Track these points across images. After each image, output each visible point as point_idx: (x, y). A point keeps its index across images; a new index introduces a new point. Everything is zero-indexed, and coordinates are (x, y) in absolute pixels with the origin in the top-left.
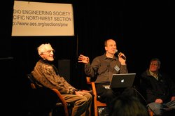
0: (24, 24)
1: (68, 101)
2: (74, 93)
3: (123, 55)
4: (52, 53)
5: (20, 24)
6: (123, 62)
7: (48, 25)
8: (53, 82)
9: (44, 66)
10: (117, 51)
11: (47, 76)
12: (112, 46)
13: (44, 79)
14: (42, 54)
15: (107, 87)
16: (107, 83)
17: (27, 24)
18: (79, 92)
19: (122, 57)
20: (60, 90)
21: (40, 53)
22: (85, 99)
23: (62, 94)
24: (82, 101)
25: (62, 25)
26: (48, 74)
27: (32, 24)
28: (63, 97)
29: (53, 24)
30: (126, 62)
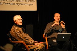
0: (8, 4)
1: (30, 48)
2: (34, 44)
3: (63, 22)
4: (21, 21)
5: (6, 4)
6: (63, 26)
7: (22, 4)
8: (21, 37)
9: (17, 28)
10: (60, 20)
11: (18, 34)
12: (57, 17)
13: (16, 36)
14: (15, 21)
15: (54, 41)
16: (54, 38)
17: (9, 4)
18: (37, 43)
19: (63, 23)
20: (26, 42)
21: (14, 21)
22: (40, 47)
23: (27, 44)
24: (38, 48)
25: (30, 5)
26: (18, 32)
27: (12, 4)
28: (27, 46)
29: (24, 4)
30: (65, 27)
